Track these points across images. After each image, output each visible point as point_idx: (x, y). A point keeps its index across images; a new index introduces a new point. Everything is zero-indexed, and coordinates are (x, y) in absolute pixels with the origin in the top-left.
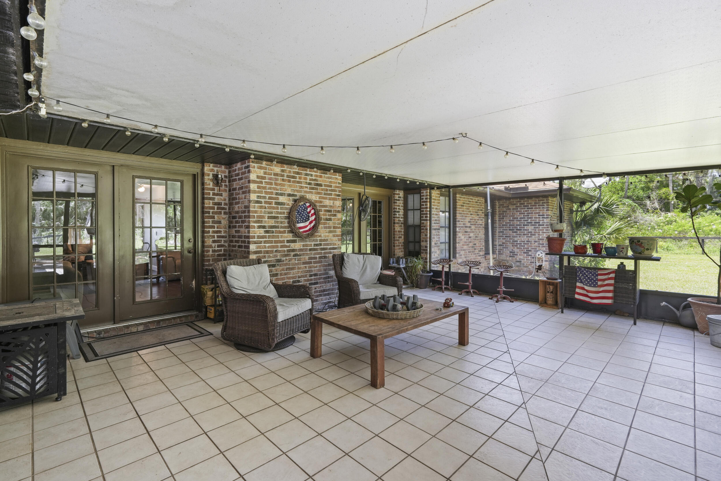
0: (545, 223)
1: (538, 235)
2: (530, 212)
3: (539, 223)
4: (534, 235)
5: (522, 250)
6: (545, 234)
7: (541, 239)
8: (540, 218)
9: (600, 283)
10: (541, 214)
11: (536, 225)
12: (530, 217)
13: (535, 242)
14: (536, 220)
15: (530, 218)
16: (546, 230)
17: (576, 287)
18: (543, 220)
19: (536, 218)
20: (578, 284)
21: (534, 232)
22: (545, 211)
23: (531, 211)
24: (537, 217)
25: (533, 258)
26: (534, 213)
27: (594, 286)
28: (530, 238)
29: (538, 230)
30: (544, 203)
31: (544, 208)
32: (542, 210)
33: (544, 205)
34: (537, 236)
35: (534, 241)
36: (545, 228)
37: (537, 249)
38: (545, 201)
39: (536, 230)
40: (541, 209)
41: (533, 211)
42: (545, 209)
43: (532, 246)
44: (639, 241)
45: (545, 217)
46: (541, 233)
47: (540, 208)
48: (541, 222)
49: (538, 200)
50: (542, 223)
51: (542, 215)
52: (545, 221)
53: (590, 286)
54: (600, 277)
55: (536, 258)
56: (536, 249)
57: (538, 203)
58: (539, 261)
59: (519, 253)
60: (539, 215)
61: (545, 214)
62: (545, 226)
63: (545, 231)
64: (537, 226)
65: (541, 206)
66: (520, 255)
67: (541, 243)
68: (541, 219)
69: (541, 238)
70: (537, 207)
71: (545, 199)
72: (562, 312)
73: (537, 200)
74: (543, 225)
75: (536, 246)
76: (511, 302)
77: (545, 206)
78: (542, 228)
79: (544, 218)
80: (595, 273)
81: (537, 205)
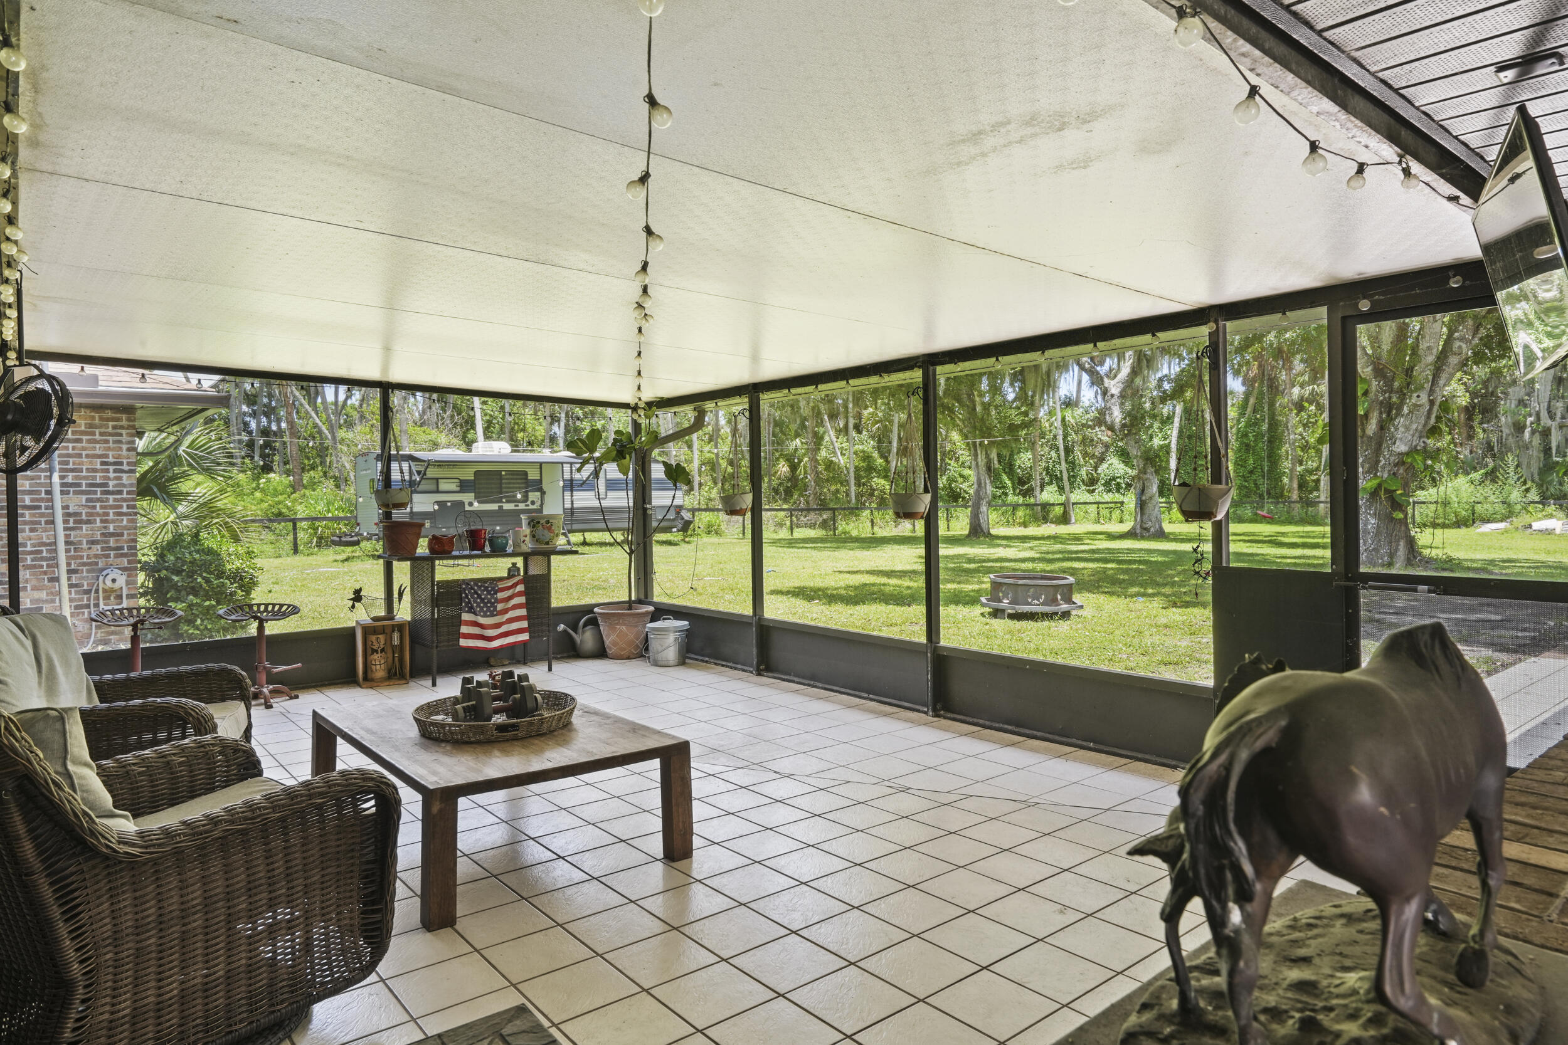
0: (124, 486)
1: (102, 521)
2: (70, 451)
3: (106, 485)
4: (88, 522)
5: (45, 573)
6: (125, 518)
7: (112, 535)
8: (107, 471)
9: (500, 607)
10: (111, 460)
11: (95, 493)
12: (71, 466)
13: (93, 542)
14: (95, 478)
15: (72, 470)
16: (128, 507)
17: (460, 622)
18: (120, 478)
19: (95, 471)
20: (466, 617)
21: (88, 514)
22: (124, 453)
23: (74, 448)
24: (99, 467)
25: (88, 592)
26: (87, 456)
27: (492, 615)
28: (72, 533)
29: (102, 507)
30: (122, 427)
31: (120, 442)
32: (113, 449)
33: (121, 435)
34: (98, 524)
35: (88, 542)
36: (125, 500)
37: (101, 565)
38: (124, 423)
39: (94, 507)
40: (111, 445)
41: (84, 449)
42: (125, 447)
43: (82, 557)
44: (548, 522)
45: (126, 468)
46: (111, 516)
47: (107, 442)
48: (111, 483)
49: (101, 419)
50: (115, 486)
51: (115, 464)
52: (125, 481)
53: (485, 616)
54: (500, 595)
55: (97, 591)
56: (97, 564)
57: (101, 427)
58: (107, 598)
59: (34, 582)
60: (103, 463)
61: (125, 461)
62: (125, 496)
63: (125, 510)
64: (99, 496)
65: (111, 435)
66: (34, 588)
67: (112, 544)
68: (112, 475)
69: (111, 530)
70: (97, 437)
71: (124, 416)
72: (434, 685)
73: (97, 415)
74: (120, 492)
75: (96, 556)
76: (291, 698)
77: (125, 438)
78: (115, 500)
79: (123, 471)
80: (493, 589)
81: (97, 431)
